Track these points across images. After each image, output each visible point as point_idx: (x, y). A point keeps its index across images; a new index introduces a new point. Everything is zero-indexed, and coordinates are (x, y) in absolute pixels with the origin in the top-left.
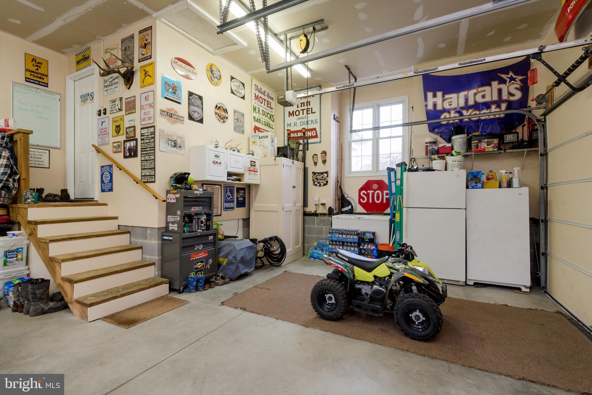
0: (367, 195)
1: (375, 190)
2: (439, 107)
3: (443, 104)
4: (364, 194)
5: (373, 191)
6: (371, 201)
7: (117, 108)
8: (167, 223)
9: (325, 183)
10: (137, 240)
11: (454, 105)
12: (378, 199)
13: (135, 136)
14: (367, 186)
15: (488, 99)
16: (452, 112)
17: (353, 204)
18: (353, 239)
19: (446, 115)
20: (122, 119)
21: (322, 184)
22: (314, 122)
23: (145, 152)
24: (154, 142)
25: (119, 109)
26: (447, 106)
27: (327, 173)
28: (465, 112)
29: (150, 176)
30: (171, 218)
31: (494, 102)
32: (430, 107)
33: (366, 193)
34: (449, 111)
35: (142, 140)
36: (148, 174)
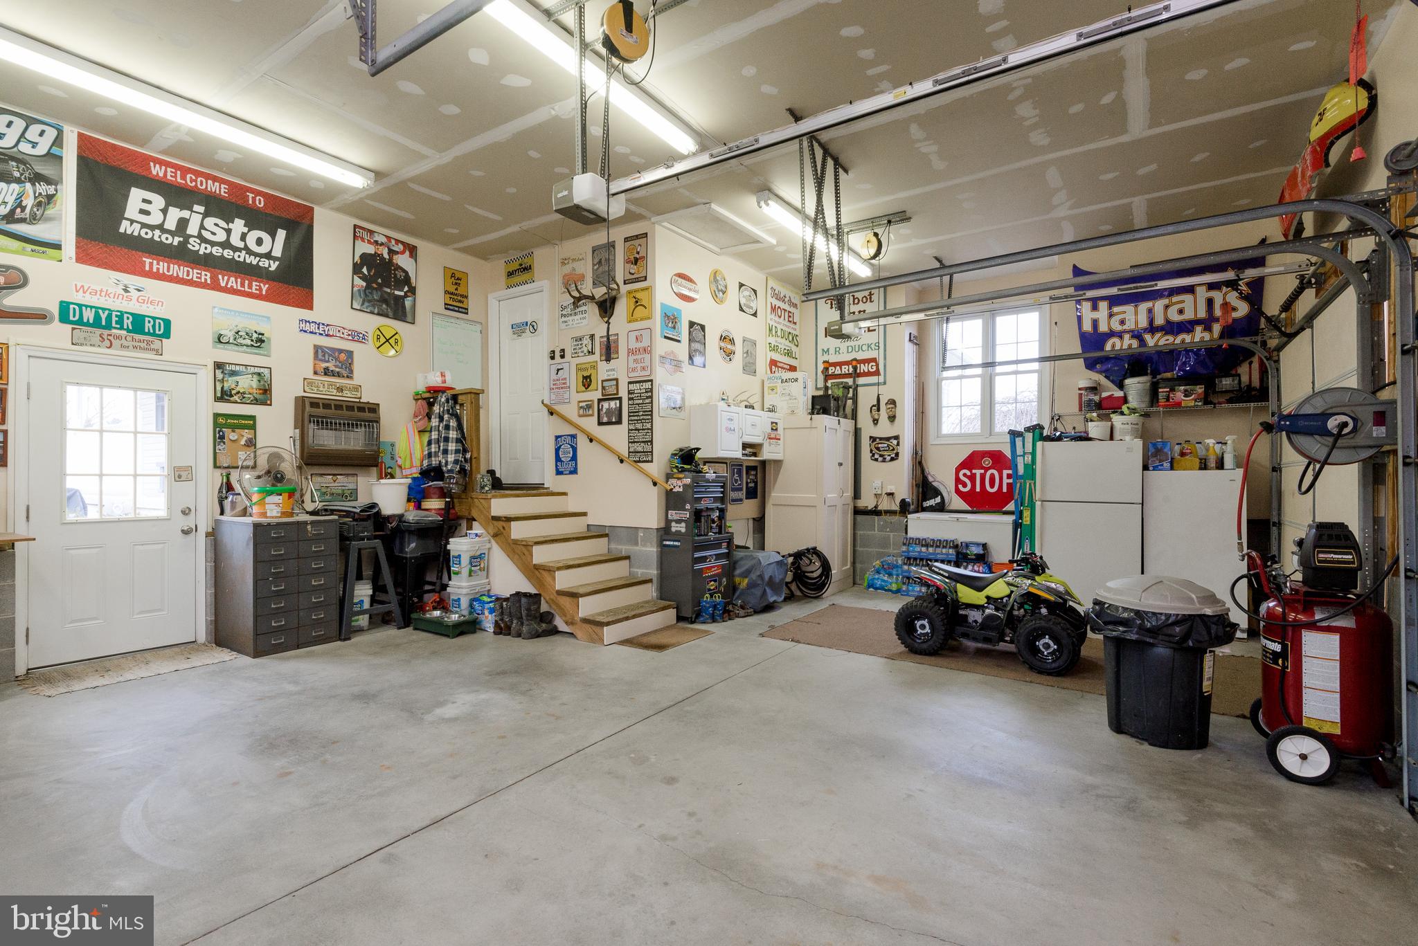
0: (972, 478)
1: (986, 469)
2: (1103, 328)
3: (1109, 323)
4: (965, 475)
5: (982, 471)
6: (978, 489)
7: (585, 350)
8: (668, 522)
9: (893, 456)
10: (620, 547)
11: (1130, 325)
12: (992, 486)
13: (617, 394)
14: (971, 462)
15: (1189, 315)
16: (1127, 337)
17: (945, 494)
18: (947, 554)
19: (1115, 340)
20: (594, 367)
21: (888, 458)
22: (873, 346)
23: (636, 418)
24: (652, 403)
25: (589, 352)
26: (1117, 327)
27: (897, 438)
28: (1147, 337)
29: (644, 452)
30: (673, 514)
31: (1198, 322)
32: (1087, 327)
33: (968, 473)
34: (1120, 335)
35: (630, 399)
36: (640, 449)
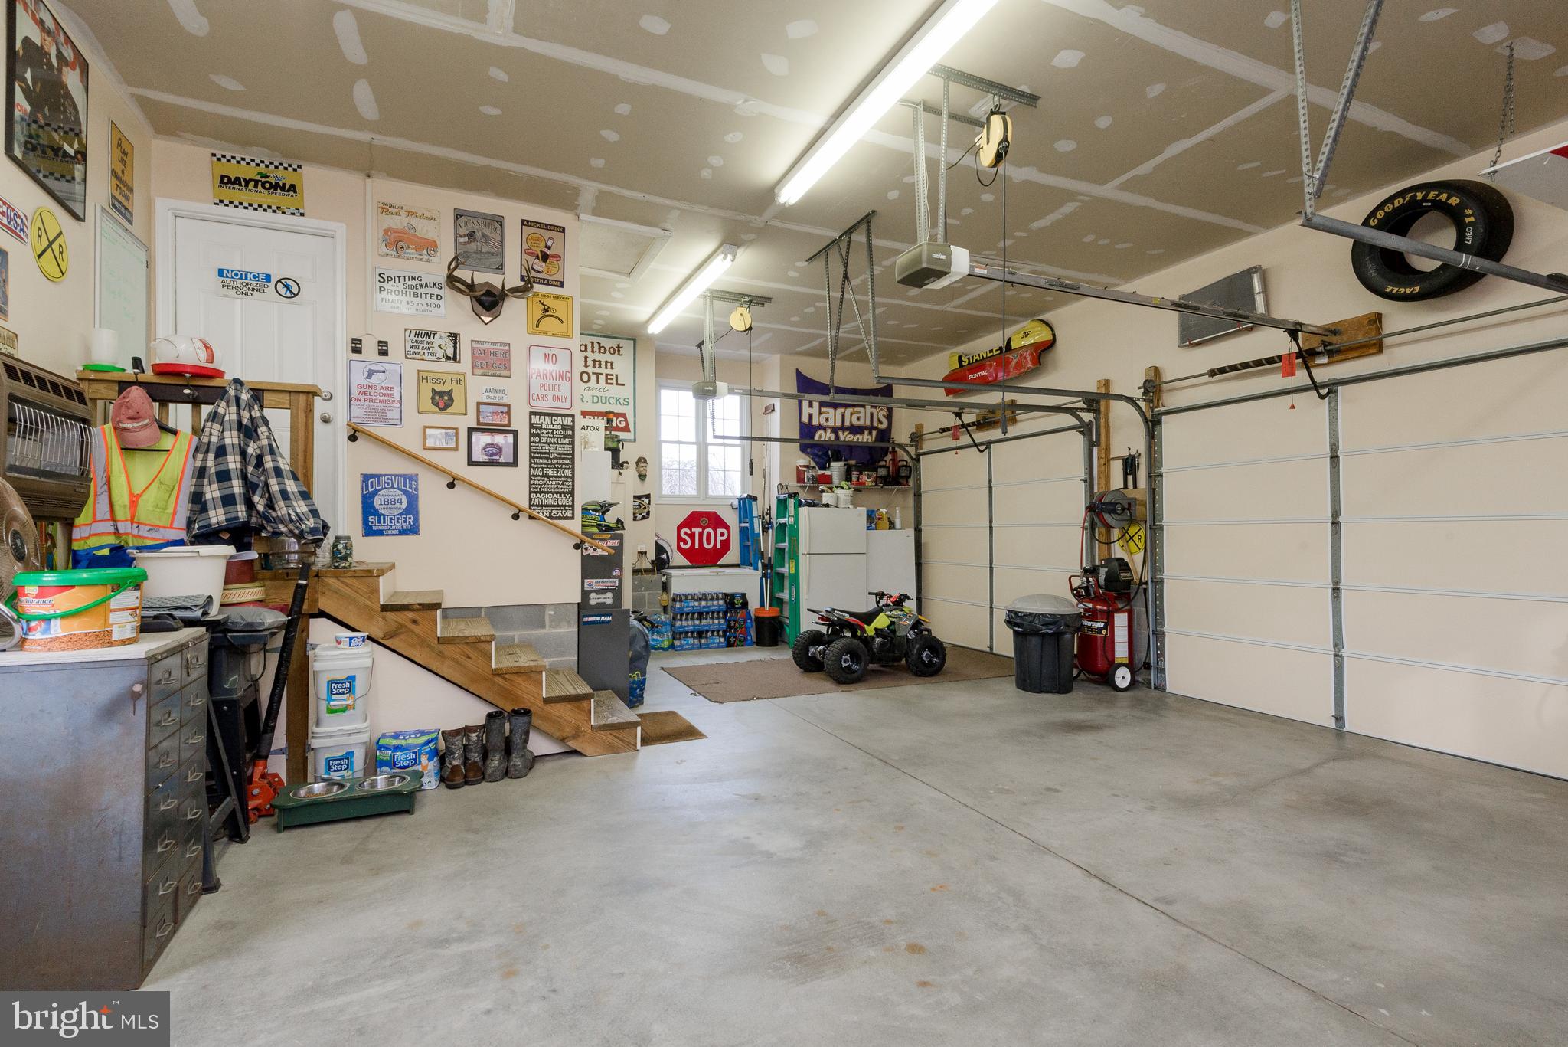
0: (692, 536)
1: (704, 528)
2: (815, 422)
3: (819, 420)
4: (686, 533)
5: (701, 530)
6: (697, 546)
7: (440, 353)
8: (585, 594)
9: (645, 514)
10: (510, 634)
11: (831, 423)
12: (708, 543)
13: (509, 425)
14: (693, 520)
15: (862, 423)
16: (829, 430)
17: (670, 553)
18: (693, 607)
19: (821, 432)
20: (460, 380)
21: (639, 517)
22: (622, 401)
23: (545, 461)
24: (573, 443)
25: (448, 358)
26: (824, 424)
27: (648, 496)
28: (840, 433)
29: (558, 506)
30: (593, 584)
31: (866, 428)
32: (805, 419)
33: (689, 532)
34: (825, 429)
35: (532, 435)
36: (551, 501)
